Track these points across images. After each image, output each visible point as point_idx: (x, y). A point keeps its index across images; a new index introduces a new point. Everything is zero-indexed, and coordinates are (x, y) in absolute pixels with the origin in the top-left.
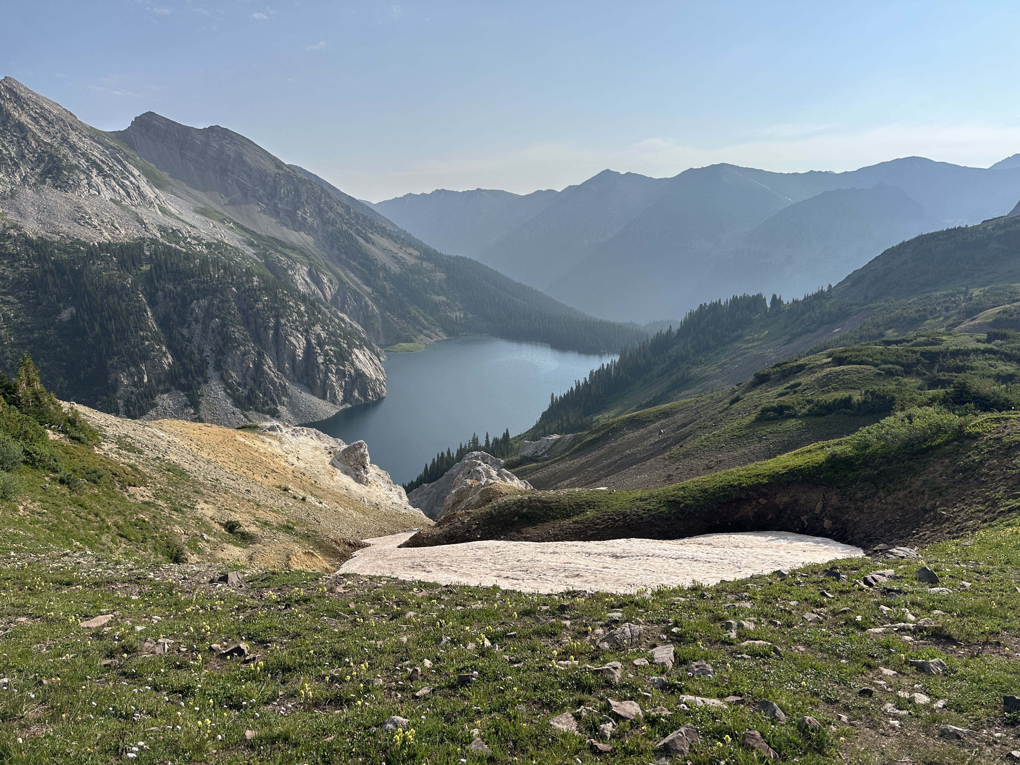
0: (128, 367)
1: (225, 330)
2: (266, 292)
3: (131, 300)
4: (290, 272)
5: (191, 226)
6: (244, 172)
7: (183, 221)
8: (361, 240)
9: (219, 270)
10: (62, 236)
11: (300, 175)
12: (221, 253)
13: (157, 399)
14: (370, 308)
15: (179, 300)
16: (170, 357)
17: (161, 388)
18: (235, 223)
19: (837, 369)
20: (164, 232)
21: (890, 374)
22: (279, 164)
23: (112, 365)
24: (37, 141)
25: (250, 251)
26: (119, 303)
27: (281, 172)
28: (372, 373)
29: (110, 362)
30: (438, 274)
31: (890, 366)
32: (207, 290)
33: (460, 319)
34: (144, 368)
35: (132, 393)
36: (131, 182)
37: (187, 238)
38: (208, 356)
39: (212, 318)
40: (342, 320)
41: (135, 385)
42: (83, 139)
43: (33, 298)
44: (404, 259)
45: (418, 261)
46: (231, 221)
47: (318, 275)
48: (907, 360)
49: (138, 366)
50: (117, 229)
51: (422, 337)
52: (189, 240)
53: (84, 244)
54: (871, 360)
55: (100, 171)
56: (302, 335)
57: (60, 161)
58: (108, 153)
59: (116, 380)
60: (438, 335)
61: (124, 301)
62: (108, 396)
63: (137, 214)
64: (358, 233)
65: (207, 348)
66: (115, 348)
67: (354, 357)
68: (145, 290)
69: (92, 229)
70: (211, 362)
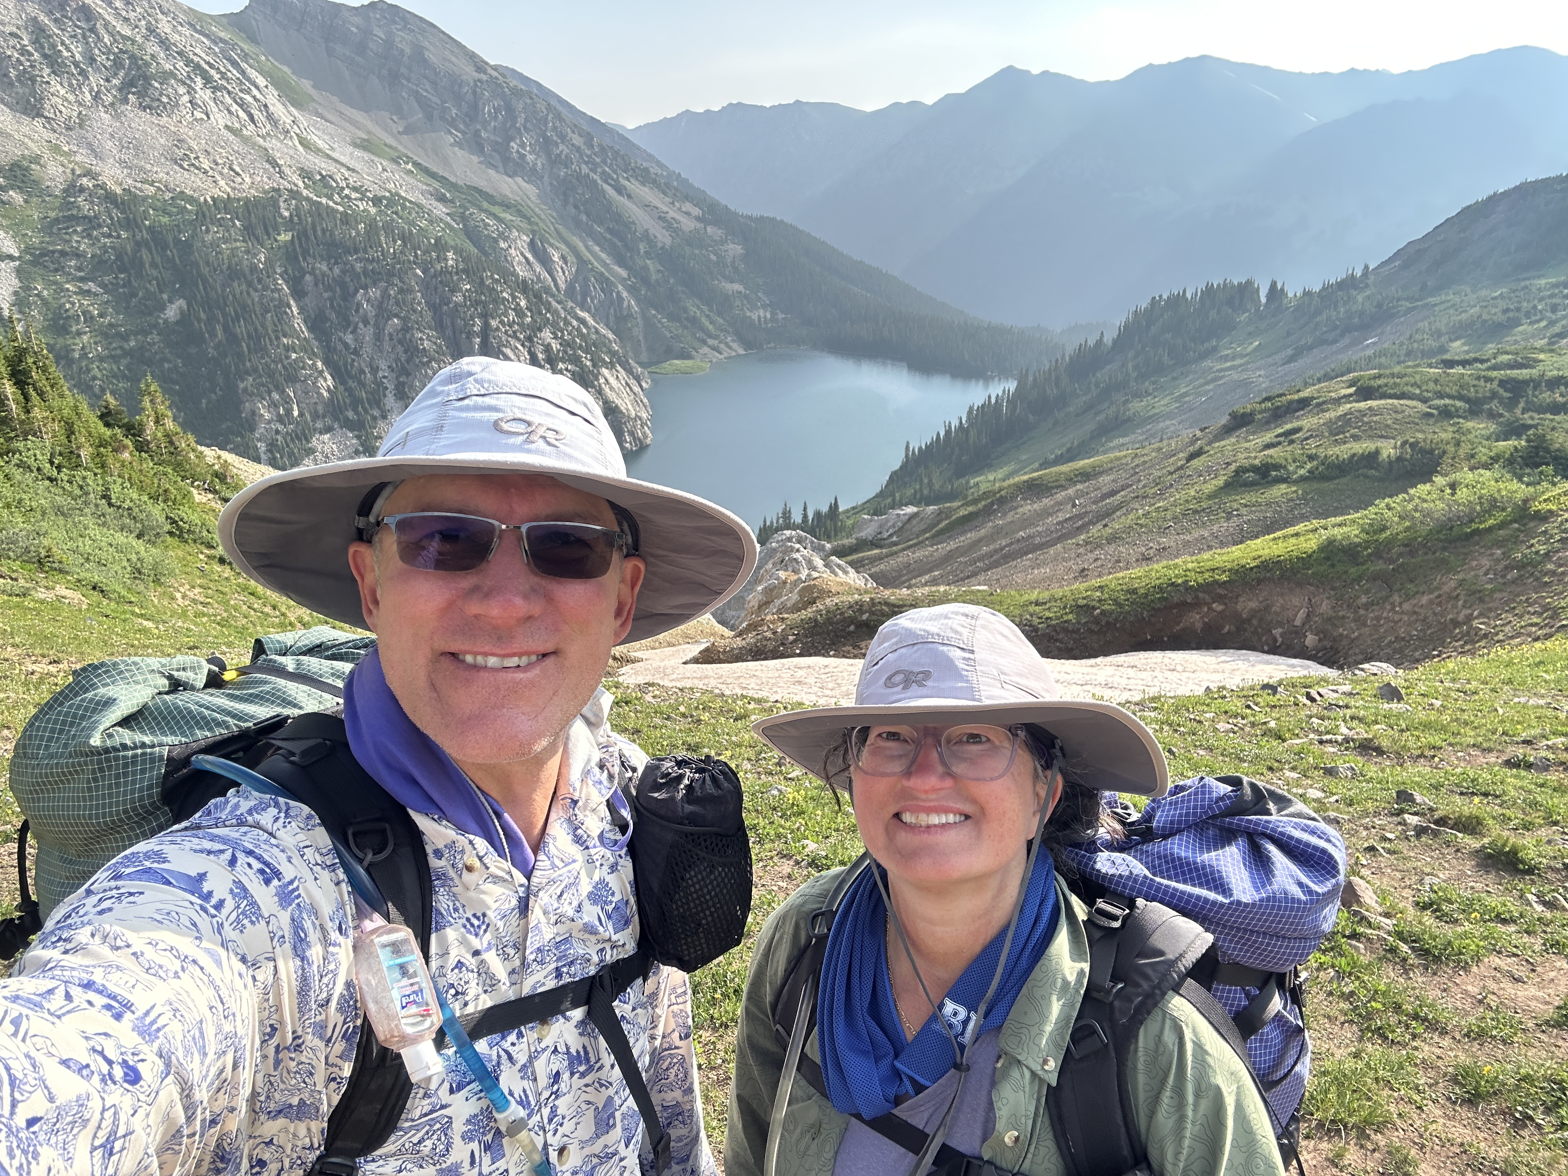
0: (269, 393)
1: (408, 336)
2: (468, 277)
3: (266, 288)
4: (503, 245)
5: (349, 169)
6: (427, 79)
7: (336, 161)
8: (610, 191)
9: (395, 241)
10: (159, 188)
11: (513, 83)
12: (396, 213)
13: (314, 442)
14: (625, 304)
15: (338, 289)
16: (329, 377)
17: (319, 425)
18: (415, 164)
19: (1362, 405)
20: (309, 178)
21: (1446, 414)
22: (480, 65)
23: (245, 390)
24: (111, 34)
25: (440, 210)
26: (248, 293)
27: (484, 77)
28: (630, 407)
29: (242, 386)
30: (731, 246)
31: (1447, 401)
32: (379, 273)
33: (765, 321)
34: (292, 395)
35: (277, 432)
36: (254, 97)
37: (343, 189)
38: (385, 377)
39: (389, 318)
40: (583, 321)
41: (280, 419)
42: (180, 28)
43: (124, 286)
44: (679, 222)
45: (700, 225)
46: (409, 159)
47: (545, 250)
48: (1477, 392)
49: (284, 391)
50: (238, 174)
51: (706, 350)
52: (347, 191)
53: (191, 200)
54: (1418, 391)
55: (207, 80)
56: (523, 345)
57: (147, 65)
58: (217, 50)
59: (253, 413)
60: (730, 348)
61: (256, 290)
62: (243, 437)
63: (266, 149)
64: (606, 178)
65: (383, 365)
66: (248, 364)
67: (602, 381)
68: (286, 272)
69: (201, 175)
70: (390, 386)
